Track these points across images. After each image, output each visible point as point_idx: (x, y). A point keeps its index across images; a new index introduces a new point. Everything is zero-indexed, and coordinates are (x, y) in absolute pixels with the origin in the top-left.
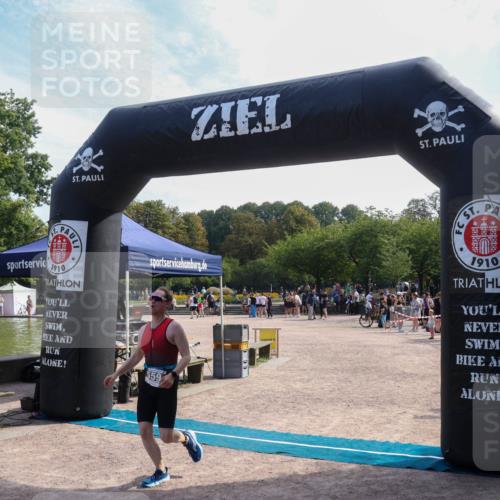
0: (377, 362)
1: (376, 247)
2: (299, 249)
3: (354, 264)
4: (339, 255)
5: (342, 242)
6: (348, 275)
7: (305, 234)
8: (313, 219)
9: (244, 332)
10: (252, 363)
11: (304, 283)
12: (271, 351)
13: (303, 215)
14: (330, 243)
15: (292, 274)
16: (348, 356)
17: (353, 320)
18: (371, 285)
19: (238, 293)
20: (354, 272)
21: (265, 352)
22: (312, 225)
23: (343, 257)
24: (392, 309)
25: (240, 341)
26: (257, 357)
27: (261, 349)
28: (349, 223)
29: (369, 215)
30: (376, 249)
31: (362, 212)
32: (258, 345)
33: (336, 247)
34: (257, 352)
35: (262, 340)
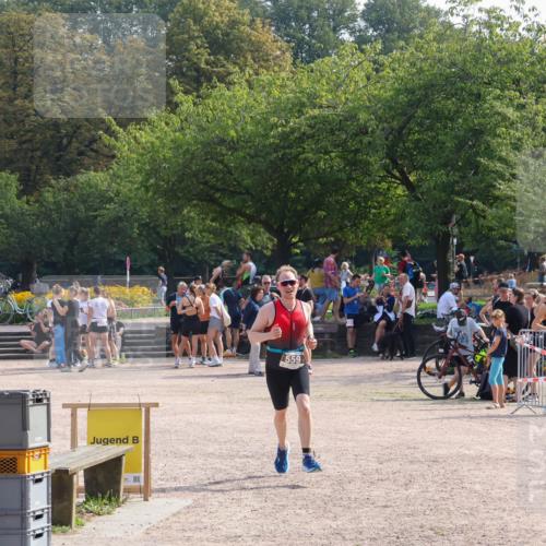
0: (473, 511)
1: (478, 133)
2: (222, 141)
3: (401, 190)
4: (354, 163)
5: (363, 116)
6: (383, 227)
7: (241, 92)
8: (267, 36)
9: (36, 414)
10: (61, 517)
11: (235, 254)
12: (127, 479)
13: (234, 23)
14: (325, 120)
15: (196, 224)
16: (377, 493)
17: (397, 376)
18: (456, 262)
19: (15, 288)
20: (401, 217)
21: (105, 482)
22: (262, 58)
23: (365, 168)
24: (523, 340)
25: (22, 448)
26: (78, 499)
27: (91, 473)
28: (386, 51)
29: (457, 22)
30: (477, 138)
31: (433, 13)
32: (80, 458)
33: (341, 131)
34: (79, 481)
35: (95, 441)
